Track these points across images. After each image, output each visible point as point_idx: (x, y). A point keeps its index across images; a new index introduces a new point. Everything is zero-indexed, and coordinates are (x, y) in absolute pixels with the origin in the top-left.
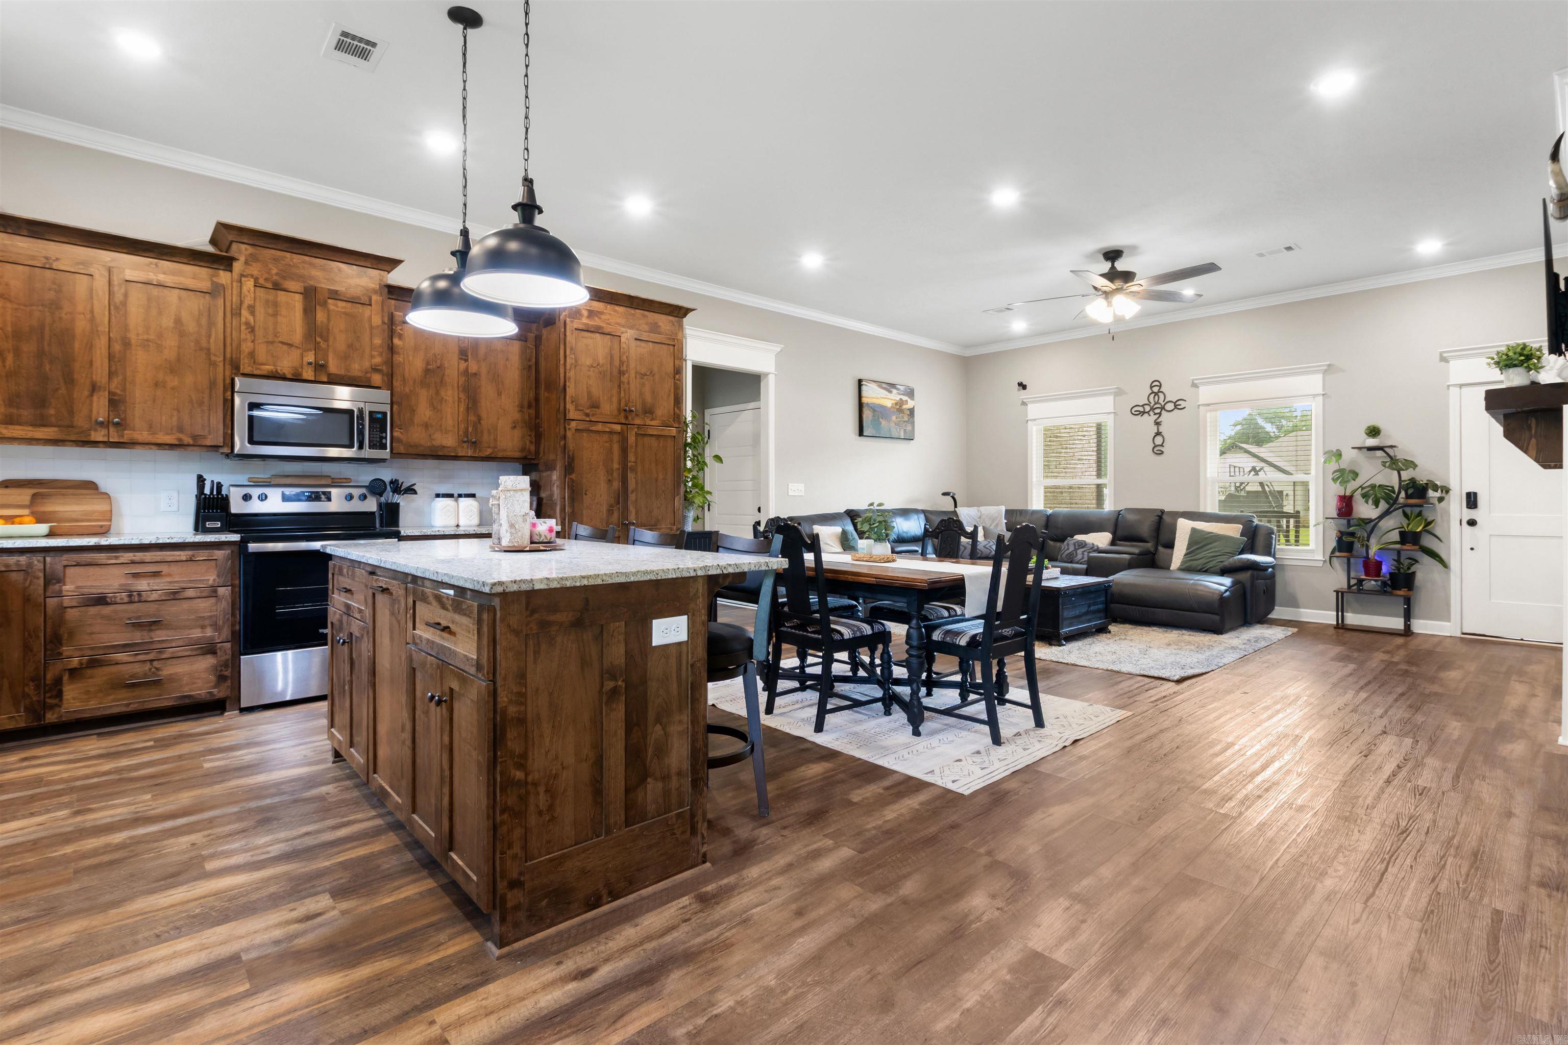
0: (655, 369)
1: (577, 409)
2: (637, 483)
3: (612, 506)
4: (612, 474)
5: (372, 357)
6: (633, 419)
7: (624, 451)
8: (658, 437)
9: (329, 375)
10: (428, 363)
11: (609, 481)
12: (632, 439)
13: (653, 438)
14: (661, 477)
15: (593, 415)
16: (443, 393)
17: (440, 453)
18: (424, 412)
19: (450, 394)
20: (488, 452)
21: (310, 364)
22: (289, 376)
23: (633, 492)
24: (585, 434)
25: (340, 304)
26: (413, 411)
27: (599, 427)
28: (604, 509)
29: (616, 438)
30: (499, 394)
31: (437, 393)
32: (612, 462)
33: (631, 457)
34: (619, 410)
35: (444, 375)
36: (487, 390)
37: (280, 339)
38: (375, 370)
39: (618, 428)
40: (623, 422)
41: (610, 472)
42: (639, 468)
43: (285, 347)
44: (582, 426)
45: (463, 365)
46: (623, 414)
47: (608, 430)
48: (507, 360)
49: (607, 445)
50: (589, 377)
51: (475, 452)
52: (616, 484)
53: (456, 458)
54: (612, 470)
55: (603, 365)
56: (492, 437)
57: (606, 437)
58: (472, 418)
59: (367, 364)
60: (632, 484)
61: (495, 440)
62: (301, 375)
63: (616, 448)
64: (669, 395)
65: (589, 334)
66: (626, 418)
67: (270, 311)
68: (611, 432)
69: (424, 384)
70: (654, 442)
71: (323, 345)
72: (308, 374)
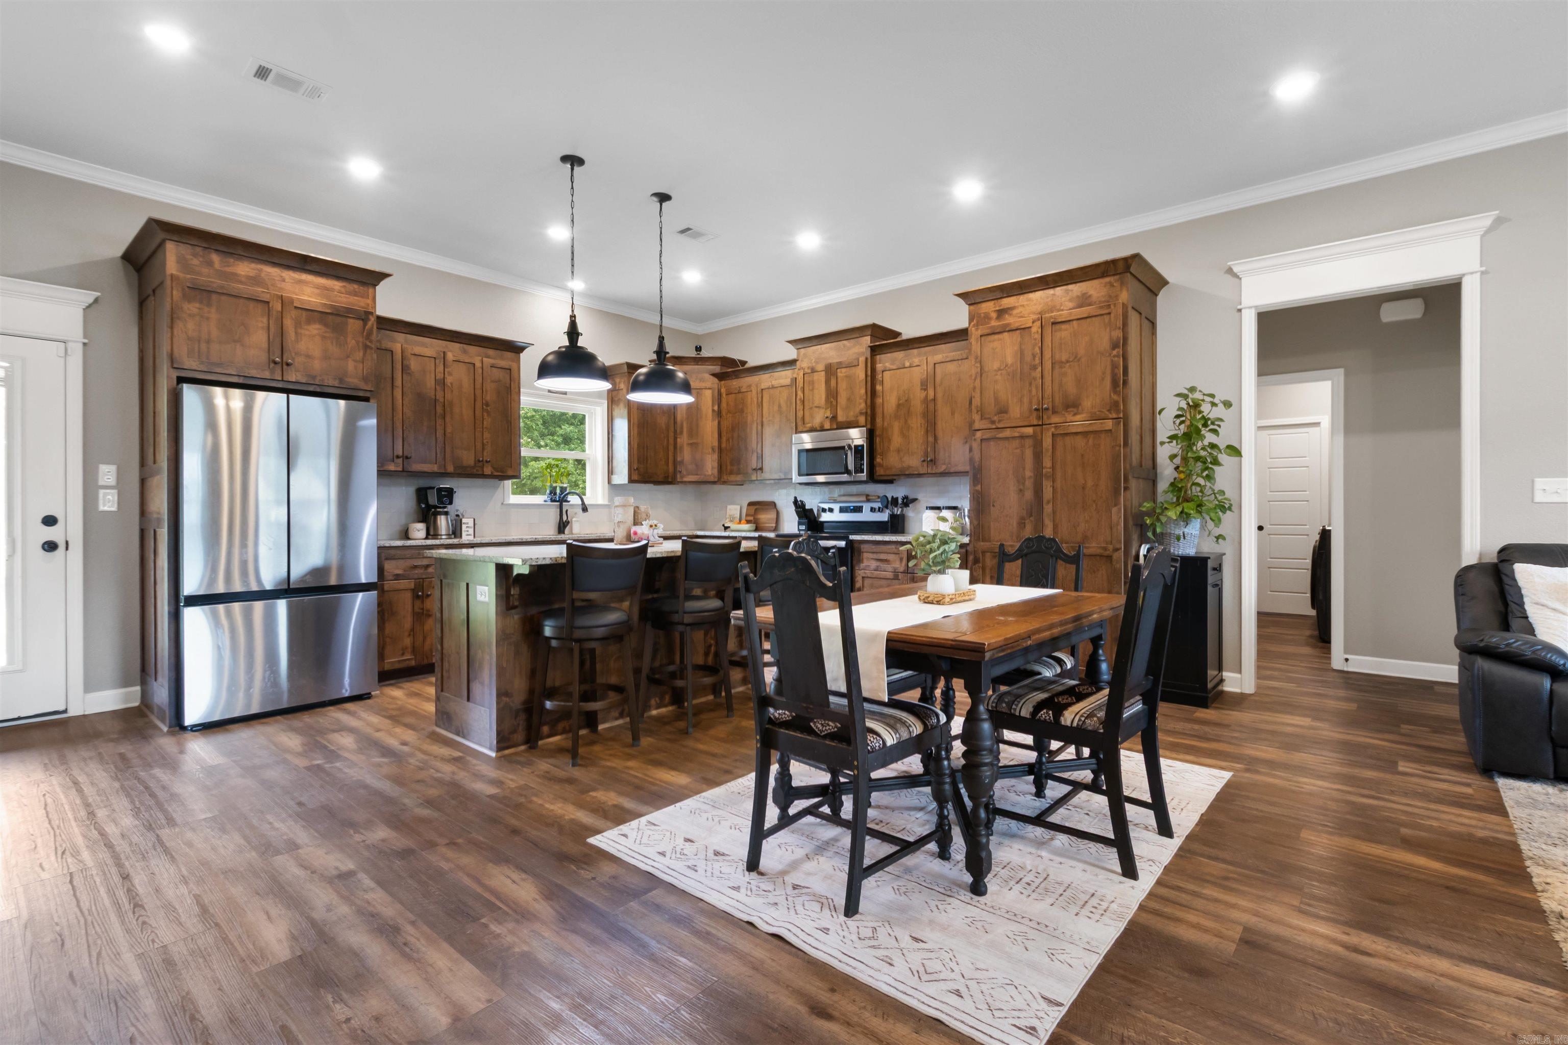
0: (1082, 352)
1: (982, 418)
2: (1054, 491)
3: (1023, 518)
4: (1024, 484)
5: (860, 404)
6: (1049, 418)
7: (1038, 456)
8: (1085, 434)
9: (837, 423)
10: (899, 399)
11: (1021, 490)
12: (1047, 442)
13: (1079, 438)
14: (1090, 483)
15: (1000, 421)
16: (909, 422)
17: (907, 473)
18: (896, 440)
19: (917, 423)
20: (942, 468)
21: (827, 417)
22: (818, 429)
23: (1048, 502)
24: (992, 443)
25: (844, 370)
26: (890, 440)
27: (1007, 433)
28: (1014, 522)
29: (1029, 442)
30: (953, 413)
31: (906, 421)
32: (1024, 469)
33: (1047, 462)
34: (1030, 411)
35: (910, 406)
36: (943, 411)
37: (815, 405)
38: (861, 413)
39: (1029, 431)
40: (1035, 423)
41: (1021, 481)
42: (1059, 474)
43: (817, 409)
44: (988, 435)
45: (924, 394)
46: (1035, 414)
47: (1017, 434)
48: (960, 380)
49: (1018, 451)
50: (996, 382)
51: (932, 469)
52: (1029, 494)
53: (920, 475)
54: (1024, 479)
55: (1012, 365)
56: (947, 455)
57: (1016, 443)
58: (931, 439)
59: (858, 410)
60: (1048, 493)
61: (950, 456)
62: (823, 426)
63: (1029, 453)
64: (1103, 379)
65: (996, 337)
66: (1038, 418)
67: (811, 388)
68: (1022, 437)
69: (897, 417)
70: (1080, 442)
71: (834, 403)
72: (827, 426)
